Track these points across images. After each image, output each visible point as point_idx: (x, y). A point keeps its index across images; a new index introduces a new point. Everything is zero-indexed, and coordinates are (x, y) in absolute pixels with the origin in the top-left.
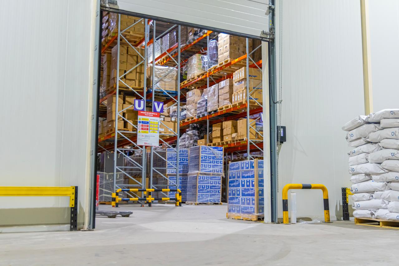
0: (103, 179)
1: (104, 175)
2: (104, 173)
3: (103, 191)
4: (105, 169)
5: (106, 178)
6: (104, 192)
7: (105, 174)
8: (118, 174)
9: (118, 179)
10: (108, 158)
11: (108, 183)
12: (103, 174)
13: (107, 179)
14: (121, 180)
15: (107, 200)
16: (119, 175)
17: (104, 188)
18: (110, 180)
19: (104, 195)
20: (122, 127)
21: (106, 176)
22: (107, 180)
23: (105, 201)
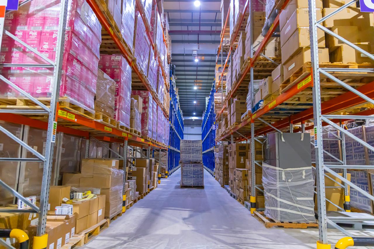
0: (276, 179)
1: (277, 172)
2: (278, 168)
3: (277, 201)
4: (277, 161)
5: (281, 178)
6: (279, 204)
7: (279, 170)
8: (304, 171)
9: (304, 180)
10: (283, 140)
11: (287, 188)
12: (275, 170)
13: (284, 179)
14: (309, 181)
15: (285, 218)
16: (306, 172)
17: (279, 195)
18: (290, 180)
19: (279, 209)
20: (326, 60)
21: (280, 174)
22: (283, 181)
23: (282, 220)
